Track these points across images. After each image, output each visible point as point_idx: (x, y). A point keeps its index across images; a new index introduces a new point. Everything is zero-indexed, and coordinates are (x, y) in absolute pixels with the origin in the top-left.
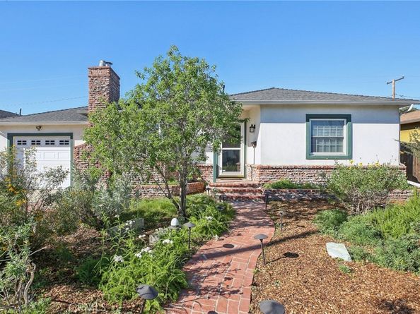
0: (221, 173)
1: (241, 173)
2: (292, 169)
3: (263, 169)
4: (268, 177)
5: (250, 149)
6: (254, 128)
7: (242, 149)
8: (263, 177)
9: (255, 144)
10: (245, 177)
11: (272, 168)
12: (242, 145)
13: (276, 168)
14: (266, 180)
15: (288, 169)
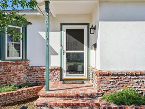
0: (65, 76)
1: (85, 76)
2: (137, 75)
3: (104, 75)
4: (110, 86)
5: (92, 51)
6: (95, 29)
7: (85, 51)
8: (103, 85)
9: (95, 46)
10: (88, 80)
11: (114, 75)
12: (86, 47)
13: (118, 75)
14: (106, 89)
15: (132, 75)
